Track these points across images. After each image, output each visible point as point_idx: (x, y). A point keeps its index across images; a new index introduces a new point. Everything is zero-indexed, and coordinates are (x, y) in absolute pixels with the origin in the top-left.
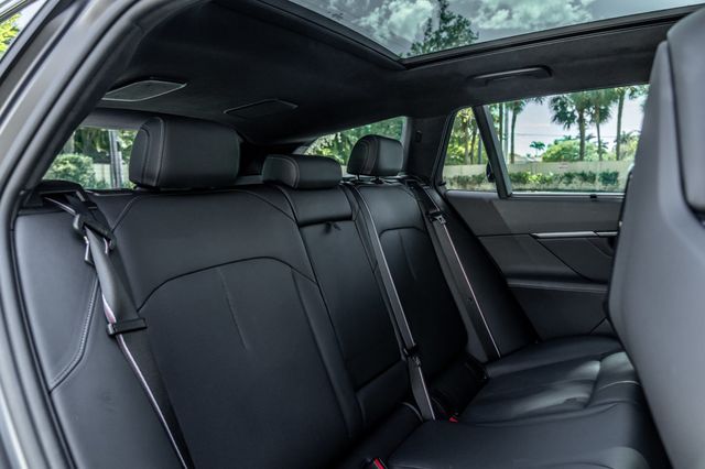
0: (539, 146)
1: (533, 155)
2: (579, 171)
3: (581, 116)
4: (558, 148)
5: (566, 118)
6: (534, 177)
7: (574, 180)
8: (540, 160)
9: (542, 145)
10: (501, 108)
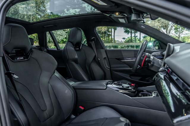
0: (124, 39)
1: (123, 41)
2: (130, 45)
3: (131, 31)
4: (128, 39)
5: (127, 32)
6: (120, 47)
7: (129, 47)
8: (124, 42)
9: (125, 38)
10: (111, 29)
